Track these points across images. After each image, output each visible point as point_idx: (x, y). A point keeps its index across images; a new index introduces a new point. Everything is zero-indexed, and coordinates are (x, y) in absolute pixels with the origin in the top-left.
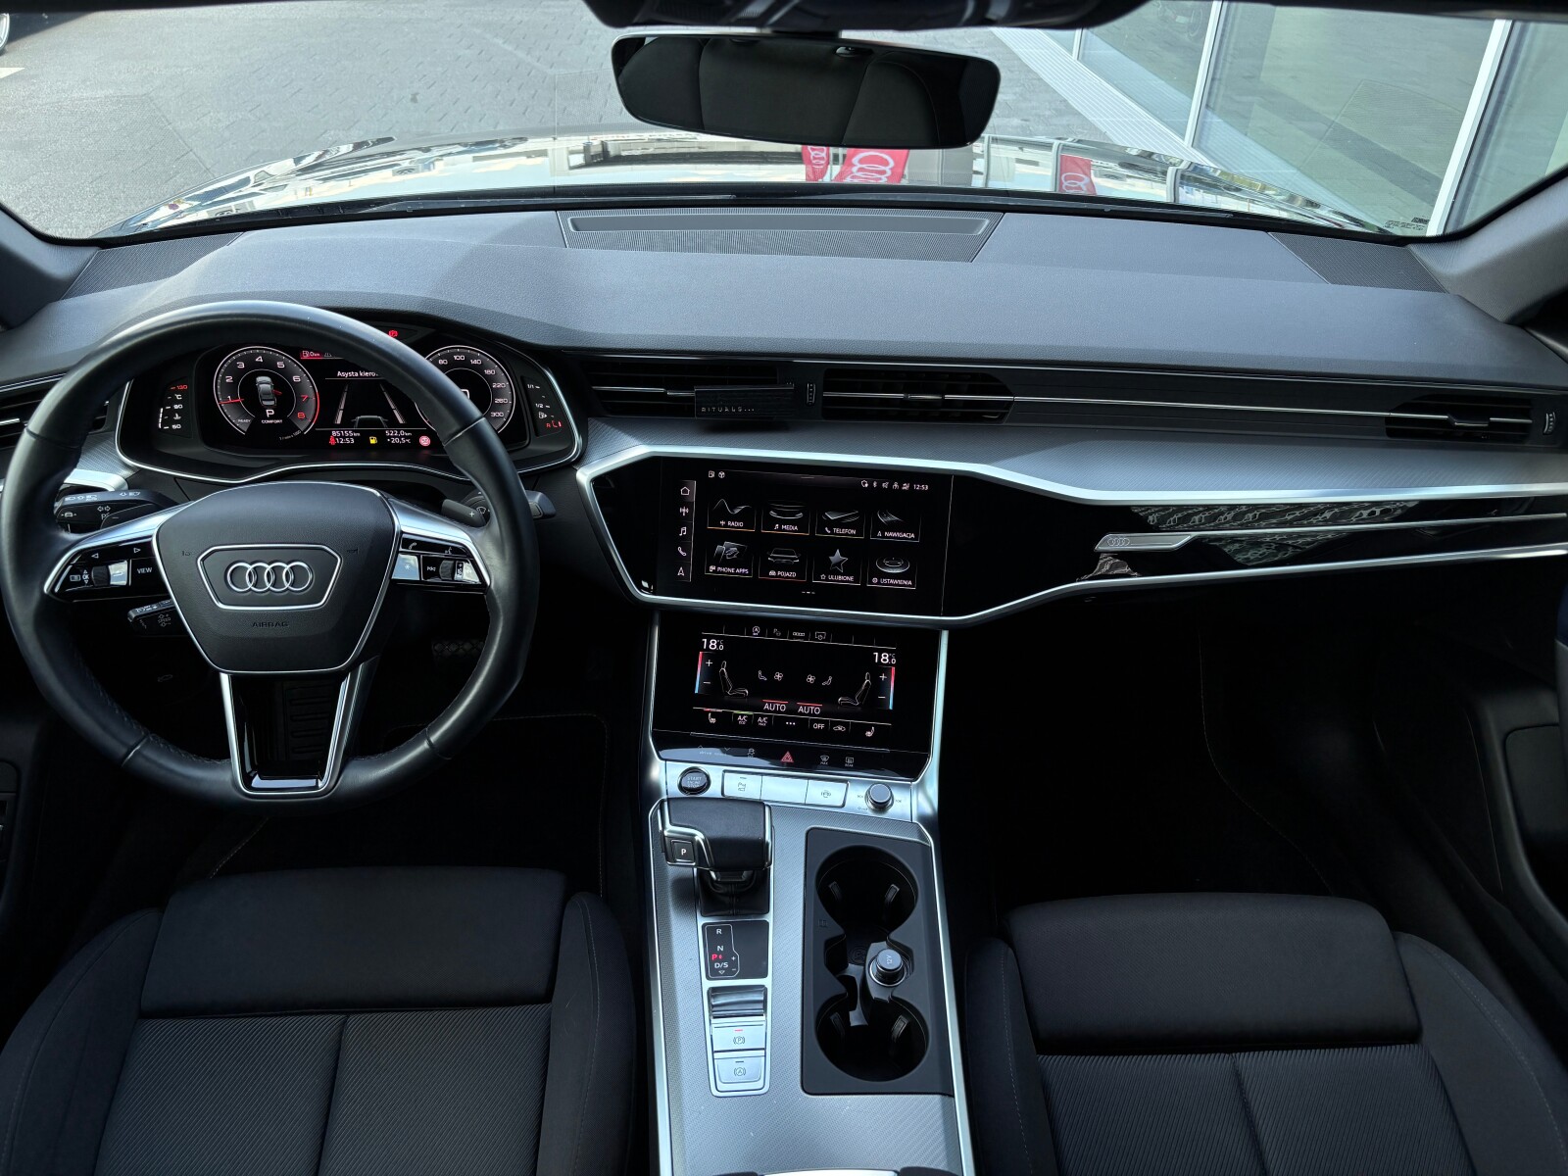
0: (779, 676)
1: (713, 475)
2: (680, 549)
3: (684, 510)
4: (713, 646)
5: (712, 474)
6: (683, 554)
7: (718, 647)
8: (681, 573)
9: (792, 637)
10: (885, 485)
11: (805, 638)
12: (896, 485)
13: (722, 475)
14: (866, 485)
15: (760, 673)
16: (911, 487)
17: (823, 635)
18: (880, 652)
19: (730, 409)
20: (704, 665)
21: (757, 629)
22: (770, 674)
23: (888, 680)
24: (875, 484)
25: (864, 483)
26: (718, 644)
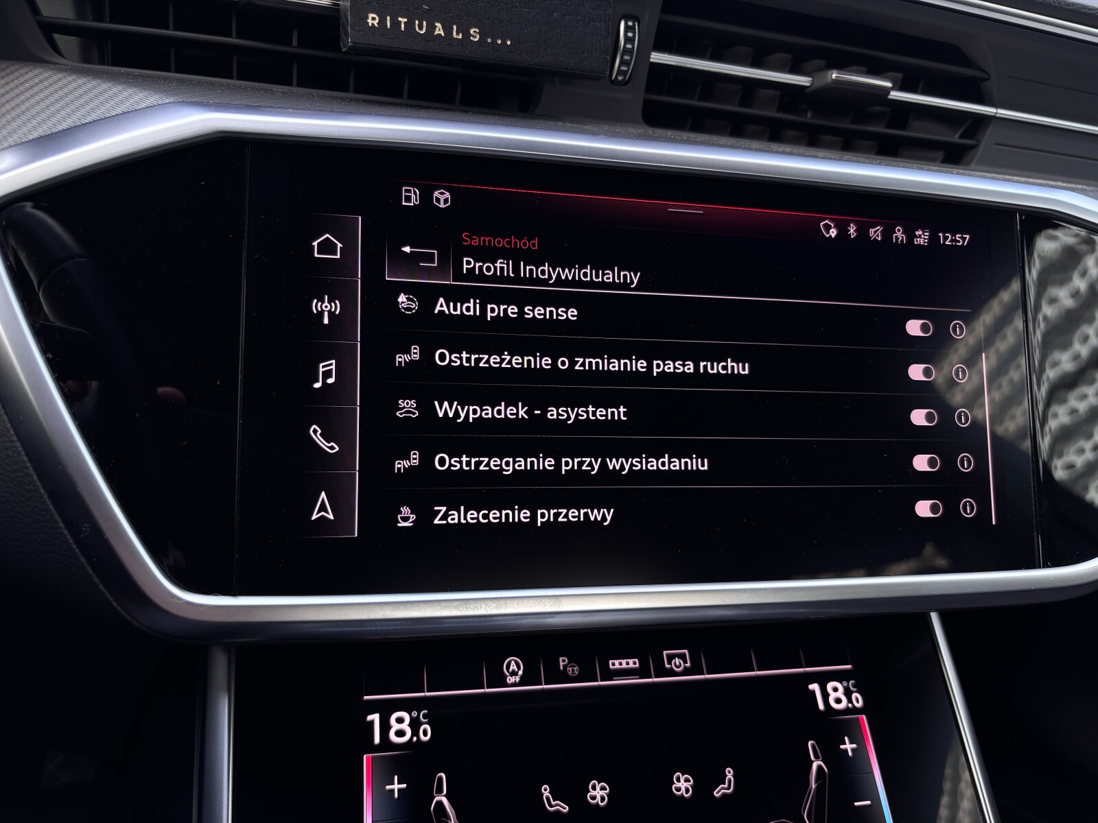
0: (598, 793)
1: (415, 200)
2: (316, 433)
3: (326, 308)
4: (400, 733)
5: (412, 197)
6: (330, 447)
7: (415, 732)
8: (323, 509)
9: (609, 674)
10: (875, 233)
11: (642, 672)
12: (899, 234)
13: (442, 198)
14: (833, 233)
15: (546, 791)
16: (934, 239)
17: (682, 657)
18: (823, 680)
19: (448, 29)
20: (383, 797)
21: (514, 667)
22: (574, 793)
23: (860, 752)
24: (852, 230)
25: (828, 228)
26: (415, 725)
